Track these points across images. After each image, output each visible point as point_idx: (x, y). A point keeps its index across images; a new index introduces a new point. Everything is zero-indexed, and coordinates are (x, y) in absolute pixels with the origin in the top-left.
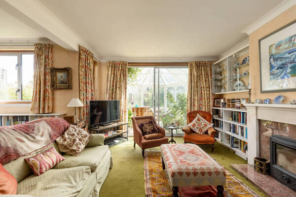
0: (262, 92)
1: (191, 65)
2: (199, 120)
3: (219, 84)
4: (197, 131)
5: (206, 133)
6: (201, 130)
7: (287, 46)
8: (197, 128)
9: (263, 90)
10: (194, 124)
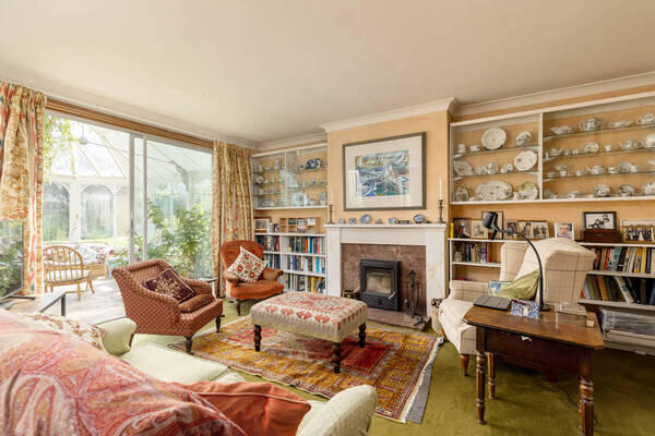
0: (346, 210)
1: (220, 150)
2: (246, 257)
3: (261, 192)
4: (247, 278)
5: (261, 277)
6: (252, 275)
7: (373, 162)
8: (246, 272)
9: (348, 207)
10: (240, 266)
